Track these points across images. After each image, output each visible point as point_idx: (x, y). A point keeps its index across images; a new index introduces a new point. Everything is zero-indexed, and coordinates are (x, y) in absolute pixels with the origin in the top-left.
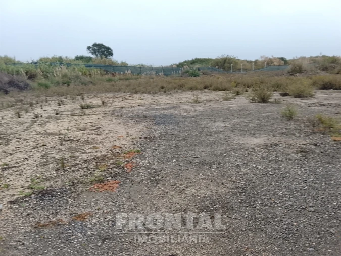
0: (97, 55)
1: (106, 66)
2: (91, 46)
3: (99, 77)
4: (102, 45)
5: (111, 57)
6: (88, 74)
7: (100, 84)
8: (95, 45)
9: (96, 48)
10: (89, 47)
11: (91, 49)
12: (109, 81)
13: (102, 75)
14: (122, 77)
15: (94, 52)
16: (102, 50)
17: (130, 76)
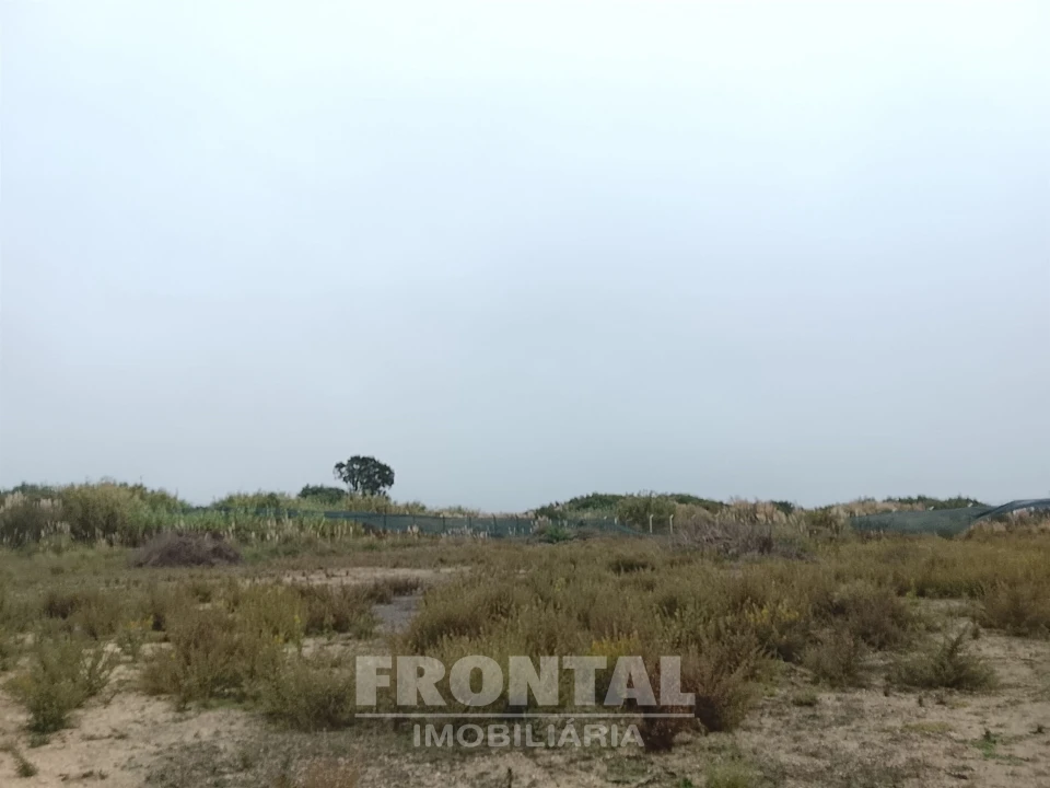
0: (355, 484)
1: (370, 516)
2: (345, 462)
3: (350, 540)
4: (373, 460)
5: (387, 487)
6: (328, 533)
7: (349, 554)
8: (355, 460)
9: (355, 466)
10: (340, 466)
11: (344, 469)
12: (371, 547)
13: (357, 534)
14: (399, 540)
15: (350, 478)
16: (370, 473)
17: (416, 537)
